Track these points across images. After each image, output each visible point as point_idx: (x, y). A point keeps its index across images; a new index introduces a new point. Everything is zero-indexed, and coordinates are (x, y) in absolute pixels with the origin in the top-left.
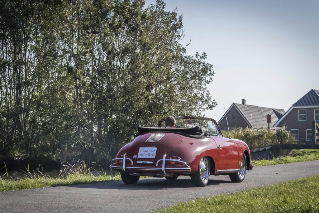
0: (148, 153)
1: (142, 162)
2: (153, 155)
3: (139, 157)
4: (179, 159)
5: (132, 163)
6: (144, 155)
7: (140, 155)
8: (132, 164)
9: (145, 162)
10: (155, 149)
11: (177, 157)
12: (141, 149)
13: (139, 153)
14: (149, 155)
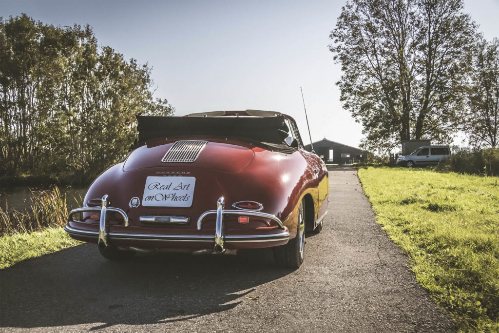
0: (170, 191)
1: (156, 219)
2: (185, 198)
3: (146, 203)
4: (259, 207)
5: (126, 220)
6: (159, 197)
7: (150, 198)
8: (126, 225)
9: (163, 219)
10: (191, 181)
11: (252, 204)
12: (151, 180)
13: (147, 193)
14: (174, 198)
